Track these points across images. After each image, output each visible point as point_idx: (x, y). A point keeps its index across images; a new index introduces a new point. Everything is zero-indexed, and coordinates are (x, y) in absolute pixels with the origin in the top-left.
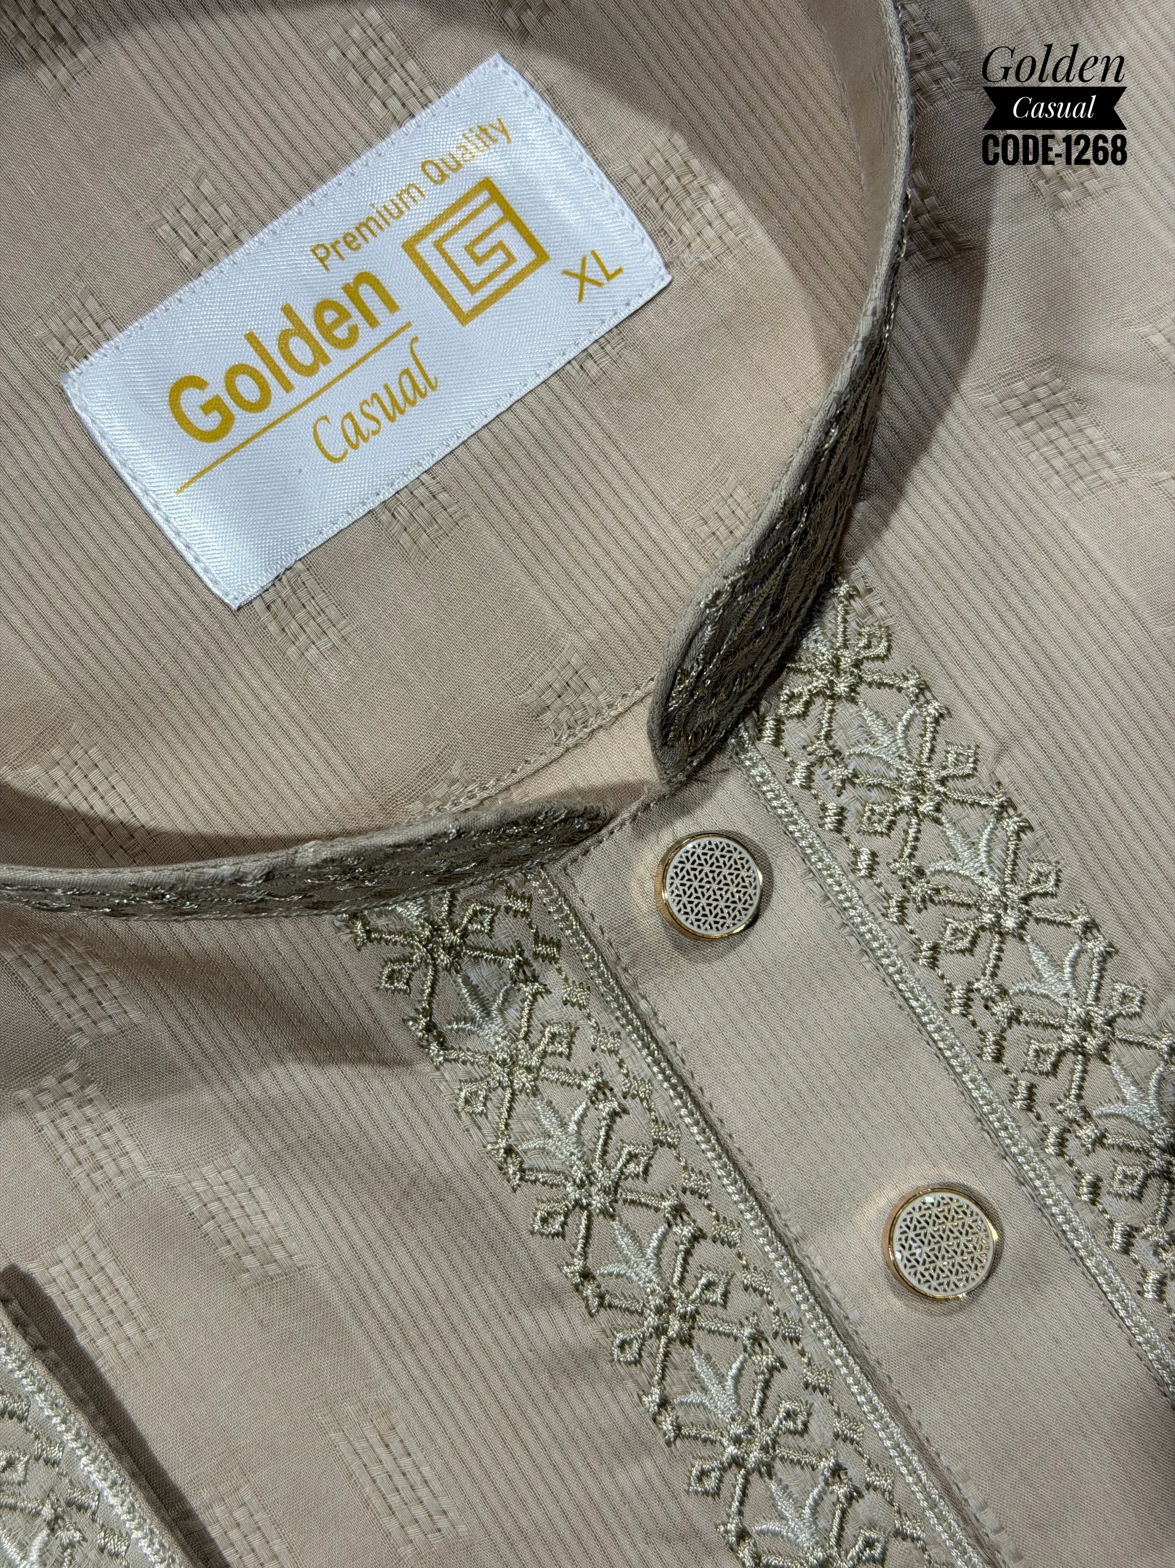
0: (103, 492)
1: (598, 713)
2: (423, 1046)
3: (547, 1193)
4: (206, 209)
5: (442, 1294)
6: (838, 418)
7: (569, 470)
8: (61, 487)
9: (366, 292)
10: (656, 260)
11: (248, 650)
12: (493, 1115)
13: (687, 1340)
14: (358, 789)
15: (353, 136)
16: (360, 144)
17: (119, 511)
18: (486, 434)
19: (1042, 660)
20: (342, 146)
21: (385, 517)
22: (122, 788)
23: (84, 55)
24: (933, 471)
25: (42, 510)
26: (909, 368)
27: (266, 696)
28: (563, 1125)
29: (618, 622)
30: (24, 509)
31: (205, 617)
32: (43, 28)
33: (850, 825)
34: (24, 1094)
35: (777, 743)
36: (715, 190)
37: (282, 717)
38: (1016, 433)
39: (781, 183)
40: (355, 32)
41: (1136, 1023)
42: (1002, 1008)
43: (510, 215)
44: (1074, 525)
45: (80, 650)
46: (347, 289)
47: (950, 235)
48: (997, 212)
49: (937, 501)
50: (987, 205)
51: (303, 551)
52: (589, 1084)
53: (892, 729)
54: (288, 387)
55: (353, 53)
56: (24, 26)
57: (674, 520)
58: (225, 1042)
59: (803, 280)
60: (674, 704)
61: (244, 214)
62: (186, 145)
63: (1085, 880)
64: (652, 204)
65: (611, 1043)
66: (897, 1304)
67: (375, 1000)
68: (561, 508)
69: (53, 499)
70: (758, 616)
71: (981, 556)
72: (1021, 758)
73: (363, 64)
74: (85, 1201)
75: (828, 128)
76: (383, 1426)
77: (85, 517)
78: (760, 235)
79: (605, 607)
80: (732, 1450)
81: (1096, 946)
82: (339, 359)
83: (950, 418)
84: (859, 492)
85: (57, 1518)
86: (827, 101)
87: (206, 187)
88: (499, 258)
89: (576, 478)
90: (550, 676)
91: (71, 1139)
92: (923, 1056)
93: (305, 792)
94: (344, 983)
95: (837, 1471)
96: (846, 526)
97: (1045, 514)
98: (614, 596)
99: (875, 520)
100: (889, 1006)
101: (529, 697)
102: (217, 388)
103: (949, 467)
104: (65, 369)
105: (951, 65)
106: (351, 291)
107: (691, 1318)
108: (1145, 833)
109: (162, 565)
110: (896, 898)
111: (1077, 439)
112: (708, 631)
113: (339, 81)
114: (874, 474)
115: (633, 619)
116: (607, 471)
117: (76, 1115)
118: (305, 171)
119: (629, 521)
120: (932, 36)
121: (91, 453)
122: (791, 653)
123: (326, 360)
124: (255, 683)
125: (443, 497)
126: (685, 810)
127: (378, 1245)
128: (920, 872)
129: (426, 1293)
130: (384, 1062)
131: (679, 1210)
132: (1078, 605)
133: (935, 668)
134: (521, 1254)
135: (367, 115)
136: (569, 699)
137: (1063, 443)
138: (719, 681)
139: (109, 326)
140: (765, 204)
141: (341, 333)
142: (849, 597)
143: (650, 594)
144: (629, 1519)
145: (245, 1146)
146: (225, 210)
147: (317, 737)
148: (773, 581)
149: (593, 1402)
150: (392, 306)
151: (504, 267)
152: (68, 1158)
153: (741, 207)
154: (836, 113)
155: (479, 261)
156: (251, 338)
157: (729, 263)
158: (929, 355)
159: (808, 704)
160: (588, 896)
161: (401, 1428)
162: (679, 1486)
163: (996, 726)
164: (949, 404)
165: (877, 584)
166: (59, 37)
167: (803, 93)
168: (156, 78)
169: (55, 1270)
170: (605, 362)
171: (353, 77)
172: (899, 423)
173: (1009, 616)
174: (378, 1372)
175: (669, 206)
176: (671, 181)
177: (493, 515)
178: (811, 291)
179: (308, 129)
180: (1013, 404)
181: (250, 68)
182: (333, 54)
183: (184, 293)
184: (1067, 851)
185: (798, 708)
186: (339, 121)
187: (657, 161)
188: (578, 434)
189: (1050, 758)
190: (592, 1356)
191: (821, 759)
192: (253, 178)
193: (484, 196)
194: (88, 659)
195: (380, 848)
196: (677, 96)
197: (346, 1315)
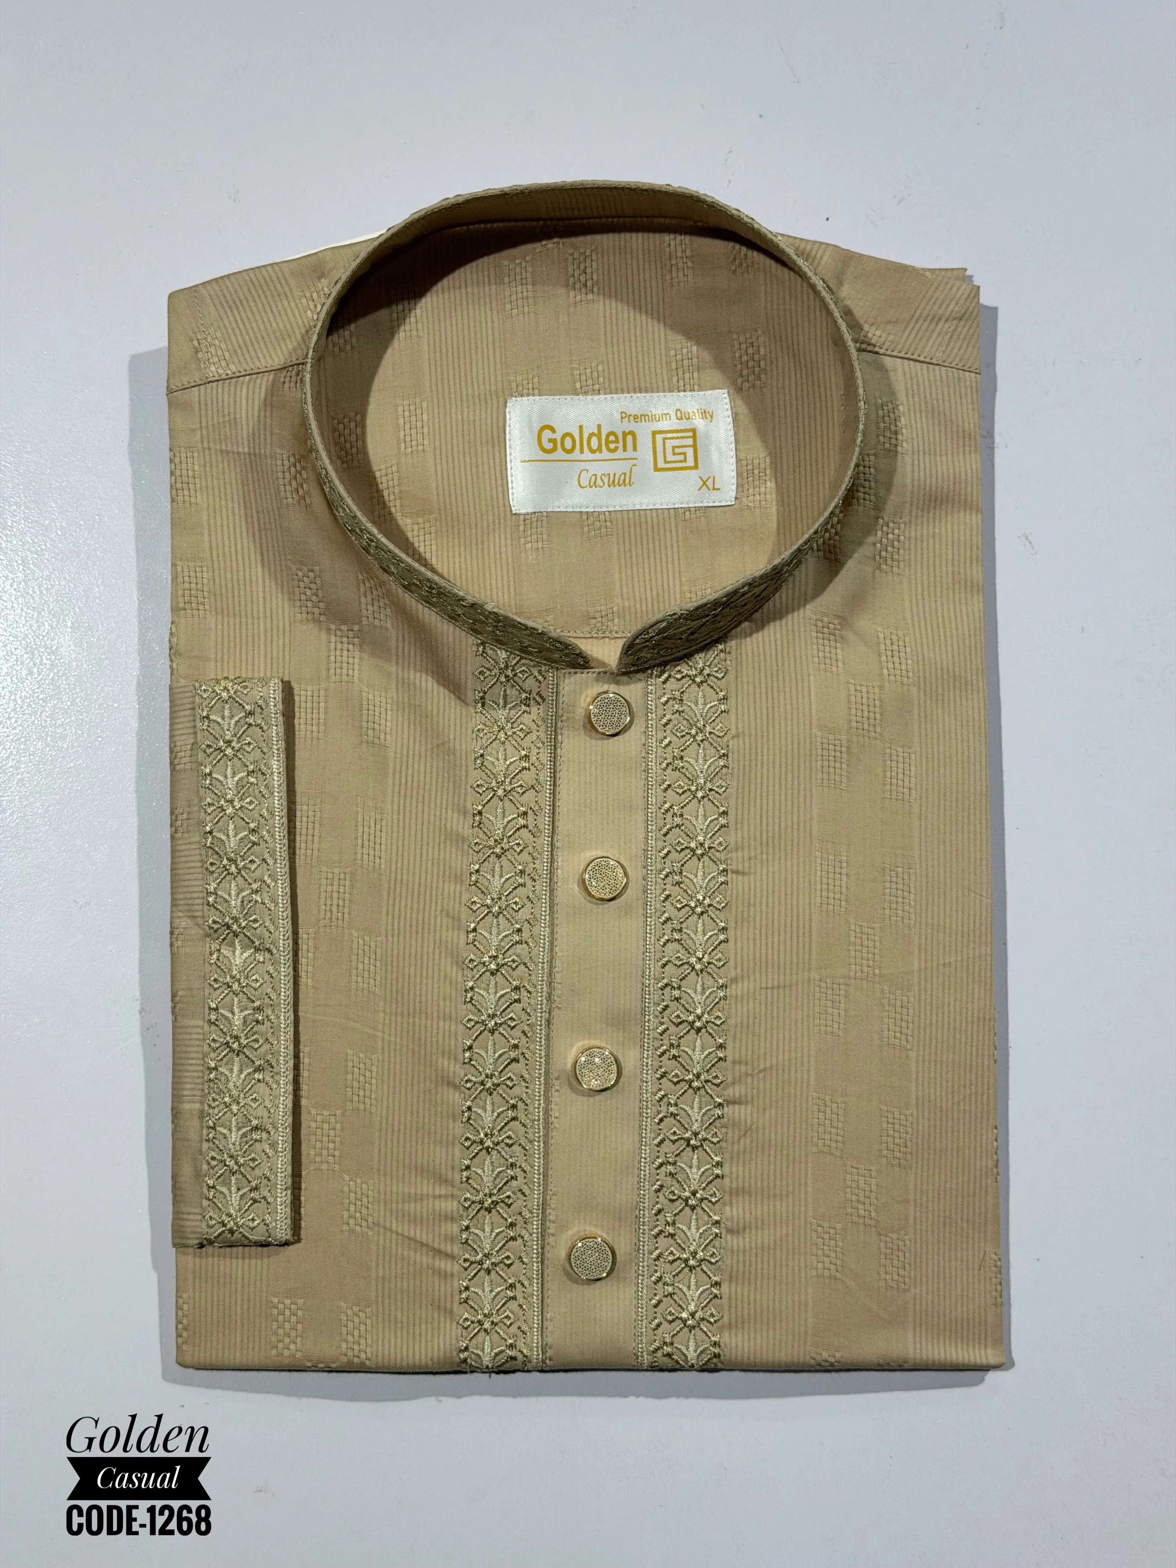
0: (496, 444)
1: (611, 632)
2: (476, 702)
3: (485, 777)
4: (595, 374)
5: (427, 787)
6: (750, 584)
7: (657, 543)
8: (484, 433)
9: (629, 438)
10: (734, 494)
11: (508, 530)
12: (484, 741)
13: (498, 857)
14: (513, 602)
15: (660, 384)
16: (661, 388)
17: (497, 454)
18: (637, 513)
19: (771, 715)
20: (655, 386)
21: (585, 517)
22: (434, 547)
23: (590, 296)
24: (778, 628)
25: (472, 436)
26: (794, 588)
27: (503, 549)
28: (505, 760)
29: (638, 606)
30: (466, 433)
31: (501, 509)
32: (583, 279)
33: (669, 727)
34: (333, 627)
35: (664, 682)
36: (769, 484)
37: (504, 560)
38: (814, 634)
39: (792, 496)
40: (685, 351)
41: (718, 854)
42: (678, 820)
43: (695, 446)
44: (812, 678)
45: (453, 492)
46: (624, 433)
47: (836, 554)
48: (855, 556)
49: (772, 639)
50: (854, 552)
51: (550, 510)
52: (523, 753)
53: (705, 704)
54: (582, 452)
55: (679, 357)
56: (577, 273)
57: (681, 585)
58: (412, 654)
59: (778, 535)
60: (638, 641)
61: (607, 385)
62: (603, 349)
63: (734, 797)
64: (745, 475)
65: (541, 745)
66: (576, 888)
67: (470, 676)
68: (645, 555)
69: (478, 435)
70: (684, 632)
71: (775, 668)
72: (741, 742)
73: (680, 363)
74: (328, 677)
75: (821, 490)
76: (378, 817)
77: (485, 449)
78: (774, 510)
79: (638, 598)
80: (489, 902)
81: (722, 821)
82: (605, 454)
83: (796, 614)
84: (748, 618)
85: (253, 771)
86: (827, 481)
87: (600, 368)
88: (681, 457)
89: (657, 548)
90: (603, 608)
91: (338, 653)
92: (641, 817)
93: (494, 591)
94: (463, 663)
95: (519, 930)
96: (736, 626)
97: (805, 668)
98: (643, 596)
99: (748, 631)
100: (641, 793)
101: (591, 610)
102: (558, 436)
103: (784, 630)
104: (512, 396)
105: (873, 498)
106: (625, 435)
107: (504, 851)
108: (764, 795)
109: (499, 482)
110: (669, 761)
111: (833, 650)
112: (664, 624)
113: (668, 363)
114: (757, 615)
115: (644, 608)
116: (669, 553)
117: (346, 645)
118: (637, 385)
119: (665, 575)
120: (873, 484)
121: (501, 430)
122: (688, 656)
123: (601, 452)
124: (503, 542)
125: (608, 524)
126: (617, 683)
127: (417, 757)
128: (682, 758)
129: (422, 783)
130: (459, 698)
131: (525, 813)
132: (795, 706)
133: (734, 694)
134: (463, 791)
135: (670, 379)
136: (604, 620)
137: (827, 649)
138: (658, 644)
139: (536, 391)
140: (783, 501)
141: (612, 446)
142: (722, 651)
143: (655, 604)
144: (439, 901)
145: (395, 694)
146: (601, 379)
147: (511, 574)
148: (696, 624)
149: (453, 856)
150: (635, 449)
151: (681, 462)
152: (332, 658)
153: (774, 496)
154: (827, 486)
155: (674, 454)
156: (581, 427)
157: (757, 511)
158: (803, 589)
159: (683, 677)
160: (566, 688)
161: (384, 822)
162: (464, 901)
163: (740, 726)
164: (799, 609)
165: (733, 653)
166: (585, 285)
167: (820, 473)
168: (608, 319)
169: (303, 693)
170: (693, 516)
171: (674, 365)
172: (778, 604)
173: (770, 693)
174: (389, 798)
175: (750, 479)
176: (756, 471)
177: (621, 541)
178: (779, 540)
179: (647, 372)
180: (820, 624)
181: (642, 338)
182: (672, 353)
183: (569, 397)
184: (735, 783)
185: (679, 676)
186: (659, 376)
187: (756, 462)
188: (668, 533)
189: (750, 749)
190: (464, 840)
191: (674, 699)
192: (618, 375)
193: (691, 434)
194: (453, 497)
195: (514, 620)
196: (778, 444)
197: (391, 772)
